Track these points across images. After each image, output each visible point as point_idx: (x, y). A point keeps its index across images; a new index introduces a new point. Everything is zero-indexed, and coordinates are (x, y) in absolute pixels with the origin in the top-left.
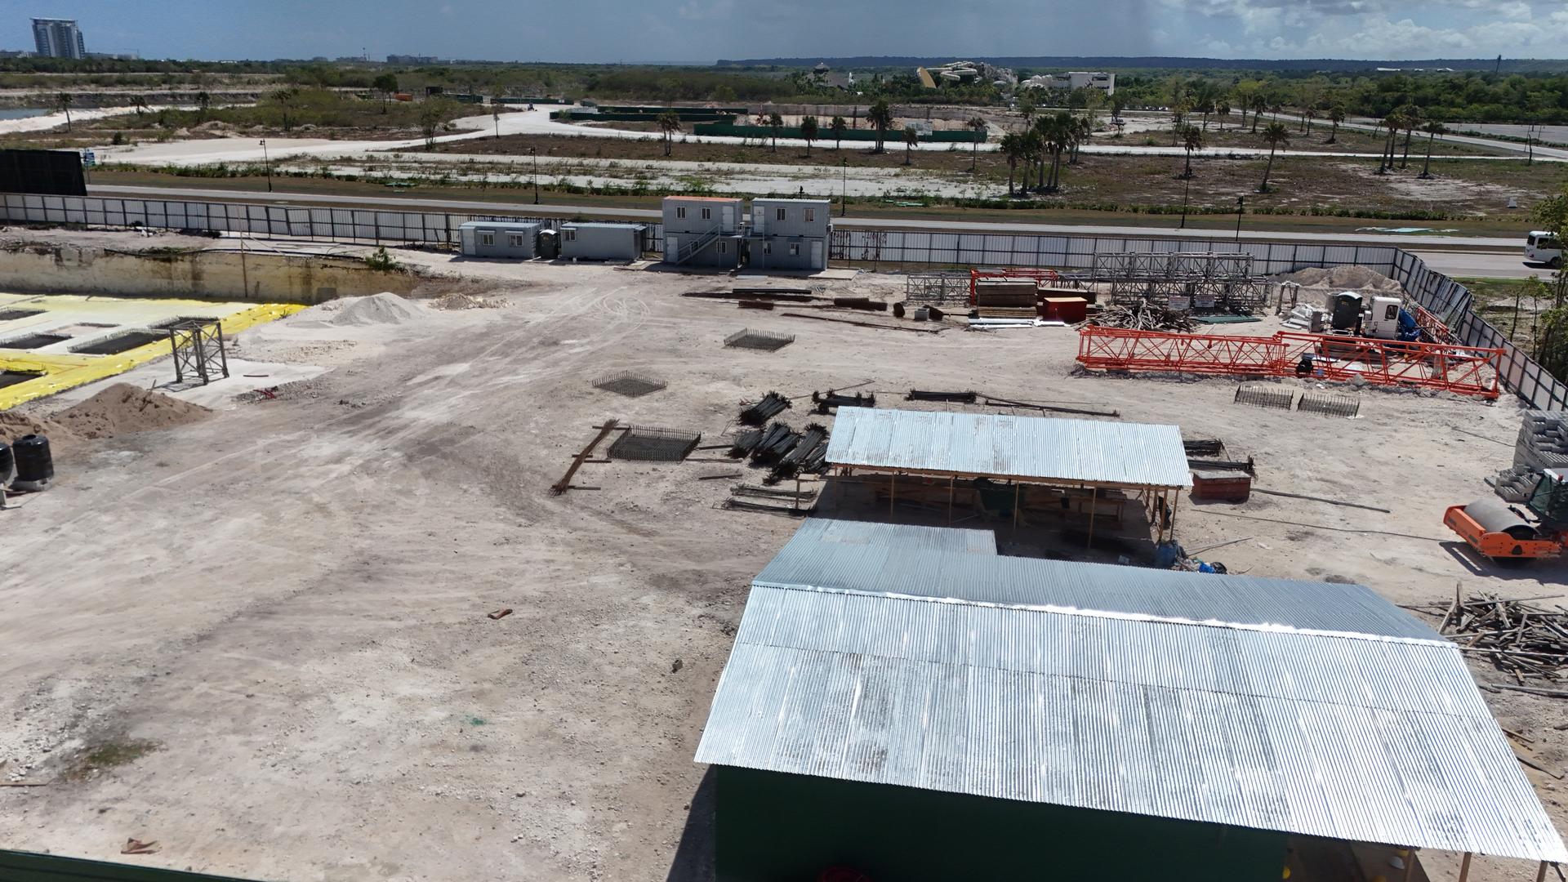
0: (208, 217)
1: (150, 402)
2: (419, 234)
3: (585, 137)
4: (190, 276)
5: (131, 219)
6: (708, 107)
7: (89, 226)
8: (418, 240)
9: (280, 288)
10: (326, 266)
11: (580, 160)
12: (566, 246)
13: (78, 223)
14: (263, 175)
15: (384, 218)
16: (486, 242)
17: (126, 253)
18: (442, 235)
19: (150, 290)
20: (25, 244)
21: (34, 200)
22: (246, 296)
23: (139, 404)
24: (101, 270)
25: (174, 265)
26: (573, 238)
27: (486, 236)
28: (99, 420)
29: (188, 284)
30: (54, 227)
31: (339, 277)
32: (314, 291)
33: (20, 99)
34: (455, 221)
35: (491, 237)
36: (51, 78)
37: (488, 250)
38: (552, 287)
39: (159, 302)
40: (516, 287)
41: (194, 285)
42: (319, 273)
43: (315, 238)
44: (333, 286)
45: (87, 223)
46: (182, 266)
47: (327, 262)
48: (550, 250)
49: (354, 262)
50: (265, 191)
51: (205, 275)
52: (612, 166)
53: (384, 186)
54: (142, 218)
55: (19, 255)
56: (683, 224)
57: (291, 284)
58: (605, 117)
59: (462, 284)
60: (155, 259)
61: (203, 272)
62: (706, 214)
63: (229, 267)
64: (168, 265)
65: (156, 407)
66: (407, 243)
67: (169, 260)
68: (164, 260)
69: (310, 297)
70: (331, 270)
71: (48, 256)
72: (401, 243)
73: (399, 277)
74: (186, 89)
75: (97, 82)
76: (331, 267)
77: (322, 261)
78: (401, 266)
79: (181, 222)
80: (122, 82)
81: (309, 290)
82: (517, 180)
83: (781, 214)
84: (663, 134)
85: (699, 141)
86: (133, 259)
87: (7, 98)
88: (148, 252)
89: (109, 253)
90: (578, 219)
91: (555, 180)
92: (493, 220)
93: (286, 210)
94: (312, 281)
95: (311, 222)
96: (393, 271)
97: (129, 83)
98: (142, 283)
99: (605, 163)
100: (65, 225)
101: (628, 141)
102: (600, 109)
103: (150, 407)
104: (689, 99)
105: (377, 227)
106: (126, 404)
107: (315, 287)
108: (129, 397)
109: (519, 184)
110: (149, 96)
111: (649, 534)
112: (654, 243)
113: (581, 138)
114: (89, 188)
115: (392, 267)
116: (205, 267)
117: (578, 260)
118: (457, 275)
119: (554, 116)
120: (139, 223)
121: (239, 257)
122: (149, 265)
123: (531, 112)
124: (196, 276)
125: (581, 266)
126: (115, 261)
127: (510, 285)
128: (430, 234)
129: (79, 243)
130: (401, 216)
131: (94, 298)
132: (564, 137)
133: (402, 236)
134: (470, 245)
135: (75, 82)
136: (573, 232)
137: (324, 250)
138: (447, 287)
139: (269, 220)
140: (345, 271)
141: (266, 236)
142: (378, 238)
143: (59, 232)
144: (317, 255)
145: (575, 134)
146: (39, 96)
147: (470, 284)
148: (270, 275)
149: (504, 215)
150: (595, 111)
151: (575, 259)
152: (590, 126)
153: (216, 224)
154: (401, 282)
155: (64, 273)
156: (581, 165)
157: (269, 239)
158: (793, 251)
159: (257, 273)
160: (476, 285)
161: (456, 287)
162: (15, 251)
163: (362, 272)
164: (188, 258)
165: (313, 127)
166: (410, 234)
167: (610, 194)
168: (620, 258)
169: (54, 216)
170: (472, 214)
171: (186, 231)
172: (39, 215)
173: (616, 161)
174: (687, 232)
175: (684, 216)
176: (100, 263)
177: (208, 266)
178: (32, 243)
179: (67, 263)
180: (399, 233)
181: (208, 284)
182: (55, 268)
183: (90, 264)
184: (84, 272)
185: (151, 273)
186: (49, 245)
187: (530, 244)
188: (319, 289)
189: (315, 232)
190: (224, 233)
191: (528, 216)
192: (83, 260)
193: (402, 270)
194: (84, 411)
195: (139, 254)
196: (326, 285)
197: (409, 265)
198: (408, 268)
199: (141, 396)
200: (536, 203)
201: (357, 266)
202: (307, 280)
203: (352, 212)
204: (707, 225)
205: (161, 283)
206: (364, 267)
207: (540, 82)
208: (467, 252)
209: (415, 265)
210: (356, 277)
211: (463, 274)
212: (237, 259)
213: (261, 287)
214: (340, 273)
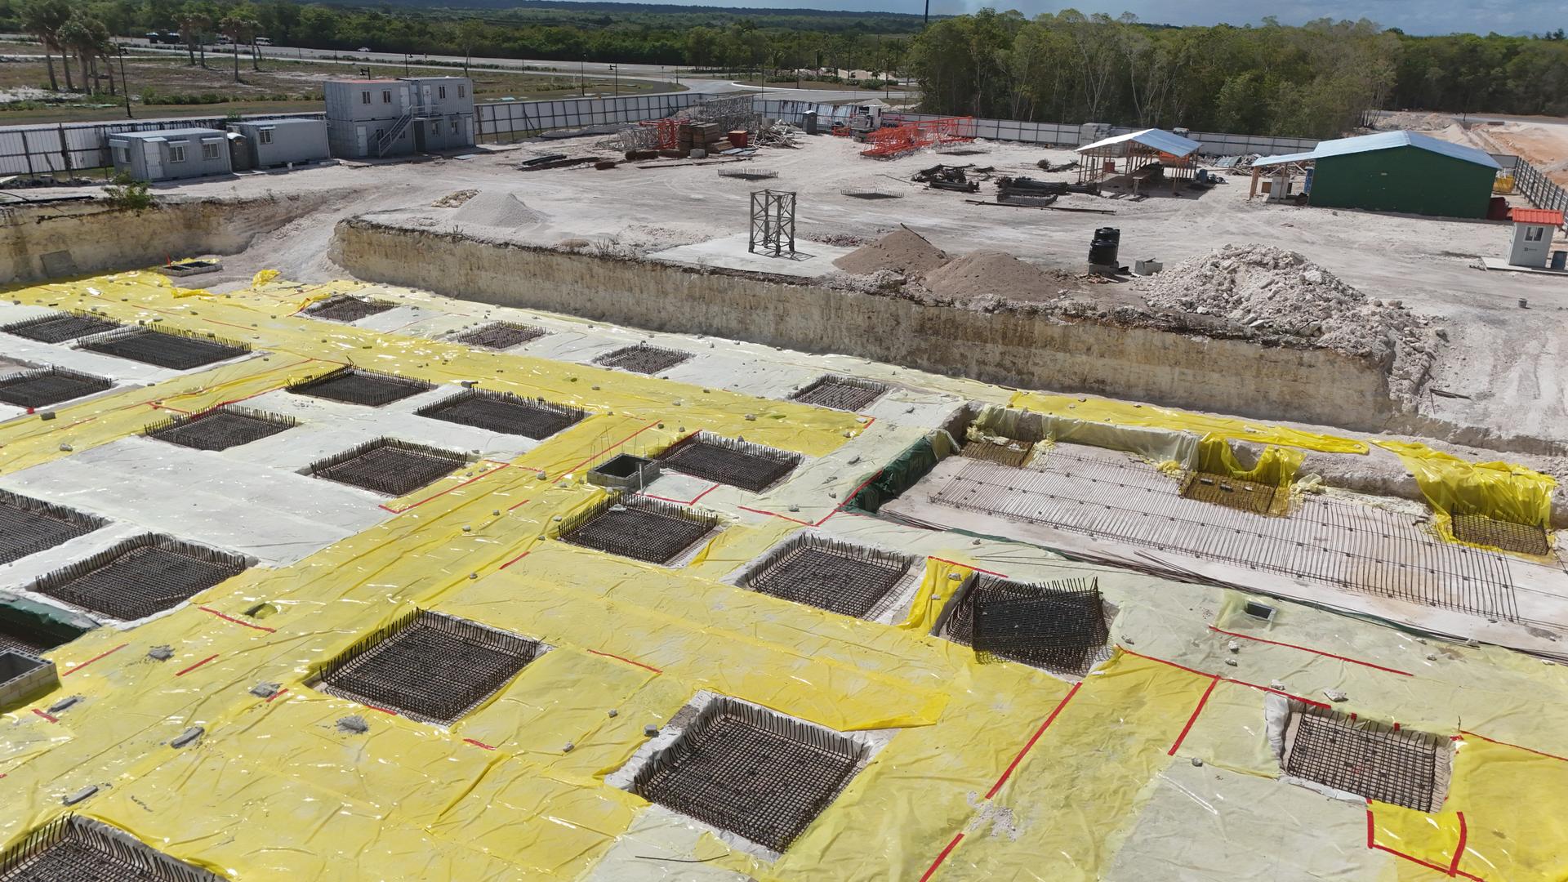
10: (42, 218)
12: (263, 151)
16: (174, 157)
26: (269, 140)
27: (174, 149)
31: (68, 232)
32: (36, 263)
35: (180, 149)
37: (178, 169)
42: (34, 230)
44: (63, 248)
49: (87, 203)
56: (369, 110)
62: (387, 97)
69: (30, 274)
70: (51, 223)
73: (156, 216)
76: (50, 218)
77: (36, 211)
81: (27, 262)
83: (442, 91)
94: (29, 246)
96: (148, 208)
107: (35, 256)
115: (148, 202)
117: (293, 165)
134: (155, 168)
136: (268, 132)
138: (269, 211)
140: (76, 221)
158: (453, 130)
163: (100, 217)
174: (373, 119)
175: (370, 101)
187: (227, 153)
188: (42, 258)
193: (156, 206)
196: (52, 249)
197: (156, 198)
198: (158, 201)
201: (88, 210)
202: (20, 245)
204: (388, 110)
206: (101, 209)
208: (151, 174)
209: (161, 197)
210: (96, 226)
214: (67, 226)
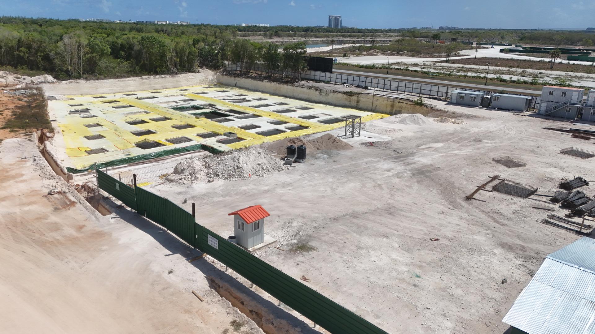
0: (366, 82)
1: (335, 141)
2: (436, 93)
3: (514, 59)
4: (356, 101)
5: (343, 81)
6: (577, 48)
7: (331, 83)
8: (435, 96)
9: (383, 108)
10: (400, 102)
11: (509, 69)
12: (494, 103)
13: (328, 81)
14: (386, 69)
15: (424, 87)
16: (461, 98)
17: (339, 92)
18: (444, 95)
19: (343, 105)
20: (313, 87)
21: (318, 73)
22: (372, 110)
23: (332, 141)
24: (332, 97)
25: (352, 97)
26: (498, 100)
27: (461, 96)
28: (321, 144)
29: (354, 104)
30: (321, 82)
31: (403, 106)
32: (394, 111)
33: (321, 41)
34: (450, 90)
35: (463, 97)
36: (330, 34)
37: (461, 102)
38: (484, 118)
39: (345, 109)
40: (469, 117)
41: (357, 105)
42: (397, 104)
43: (398, 92)
44: (401, 109)
45: (330, 82)
46: (354, 98)
47: (401, 101)
48: (487, 104)
49: (410, 101)
50: (386, 74)
51: (360, 102)
52: (523, 72)
53: (427, 75)
54: (346, 81)
55: (310, 90)
56: (551, 98)
57: (387, 107)
58: (525, 51)
59: (448, 113)
60: (347, 95)
61: (360, 100)
62: (564, 95)
63: (369, 100)
64: (350, 97)
65: (337, 143)
66: (430, 96)
67: (351, 96)
68: (349, 96)
69: (392, 113)
70: (401, 104)
71: (318, 91)
72: (428, 96)
73: (425, 109)
74: (369, 39)
75: (343, 36)
76: (402, 102)
77: (399, 100)
78: (426, 104)
79: (357, 83)
80: (350, 36)
81: (392, 110)
82: (479, 75)
84: (551, 59)
85: (569, 63)
86: (341, 94)
87: (317, 41)
88: (345, 92)
89: (334, 92)
90: (502, 92)
91: (495, 76)
92: (465, 90)
93: (391, 81)
94: (394, 107)
95: (398, 86)
96: (423, 106)
97: (352, 36)
98: (341, 102)
99: (520, 70)
100: (324, 82)
101: (533, 61)
102: (523, 48)
103: (335, 142)
104: (568, 45)
105: (421, 89)
106: (329, 141)
107: (395, 109)
108: (330, 138)
109: (480, 77)
110: (357, 41)
111: (503, 225)
112: (535, 105)
113: (512, 59)
114: (333, 70)
115: (423, 105)
116: (361, 99)
117: (498, 109)
118: (447, 110)
119: (502, 51)
120: (345, 83)
121: (372, 96)
122: (345, 96)
123: (492, 49)
124: (358, 102)
125: (498, 112)
126: (336, 94)
127: (467, 116)
128: (440, 94)
129: (327, 88)
130: (430, 86)
131: (328, 106)
132: (504, 59)
133: (429, 94)
134: (454, 100)
135: (337, 36)
136: (498, 98)
137: (400, 97)
138: (442, 114)
139: (384, 84)
140: (406, 104)
141: (382, 90)
142: (420, 93)
143: (322, 84)
144: (398, 98)
145: (510, 58)
146: (326, 40)
147: (451, 114)
148: (381, 104)
149: (470, 89)
150: (521, 49)
151: (496, 108)
152: (517, 55)
153: (368, 84)
154: (425, 110)
155: (321, 97)
156: (509, 71)
157: (383, 91)
159: (377, 102)
160: (453, 115)
161: (445, 115)
162: (310, 89)
163: (412, 105)
164: (357, 95)
165: (406, 52)
166: (432, 93)
167: (519, 83)
168: (517, 110)
169: (322, 79)
170: (457, 87)
171: (358, 86)
172: (317, 78)
173: (526, 70)
174: (552, 102)
175: (552, 95)
176: (331, 94)
177: (362, 99)
178: (315, 87)
179: (322, 94)
180: (428, 92)
181: (361, 105)
182: (319, 95)
183: (329, 95)
184: (326, 97)
185: (345, 100)
186: (319, 88)
187: (479, 100)
189: (399, 90)
190: (369, 88)
191: (480, 90)
192: (327, 94)
193: (426, 106)
194: (317, 141)
195: (342, 93)
196: (398, 109)
197: (429, 104)
198: (429, 105)
199: (333, 139)
200: (485, 85)
201: (411, 103)
202: (392, 106)
203: (413, 83)
204: (563, 99)
205: (347, 103)
206: (413, 103)
207: (499, 37)
208: (452, 102)
209: (431, 105)
210: (409, 107)
211: (449, 110)
212: (371, 97)
213: (377, 107)
214: (404, 105)
